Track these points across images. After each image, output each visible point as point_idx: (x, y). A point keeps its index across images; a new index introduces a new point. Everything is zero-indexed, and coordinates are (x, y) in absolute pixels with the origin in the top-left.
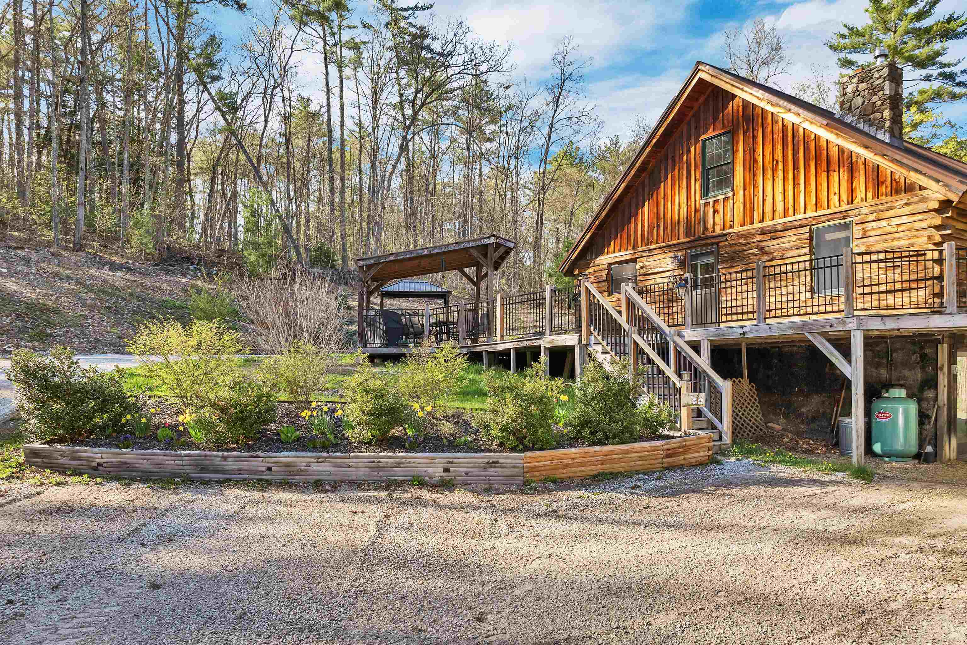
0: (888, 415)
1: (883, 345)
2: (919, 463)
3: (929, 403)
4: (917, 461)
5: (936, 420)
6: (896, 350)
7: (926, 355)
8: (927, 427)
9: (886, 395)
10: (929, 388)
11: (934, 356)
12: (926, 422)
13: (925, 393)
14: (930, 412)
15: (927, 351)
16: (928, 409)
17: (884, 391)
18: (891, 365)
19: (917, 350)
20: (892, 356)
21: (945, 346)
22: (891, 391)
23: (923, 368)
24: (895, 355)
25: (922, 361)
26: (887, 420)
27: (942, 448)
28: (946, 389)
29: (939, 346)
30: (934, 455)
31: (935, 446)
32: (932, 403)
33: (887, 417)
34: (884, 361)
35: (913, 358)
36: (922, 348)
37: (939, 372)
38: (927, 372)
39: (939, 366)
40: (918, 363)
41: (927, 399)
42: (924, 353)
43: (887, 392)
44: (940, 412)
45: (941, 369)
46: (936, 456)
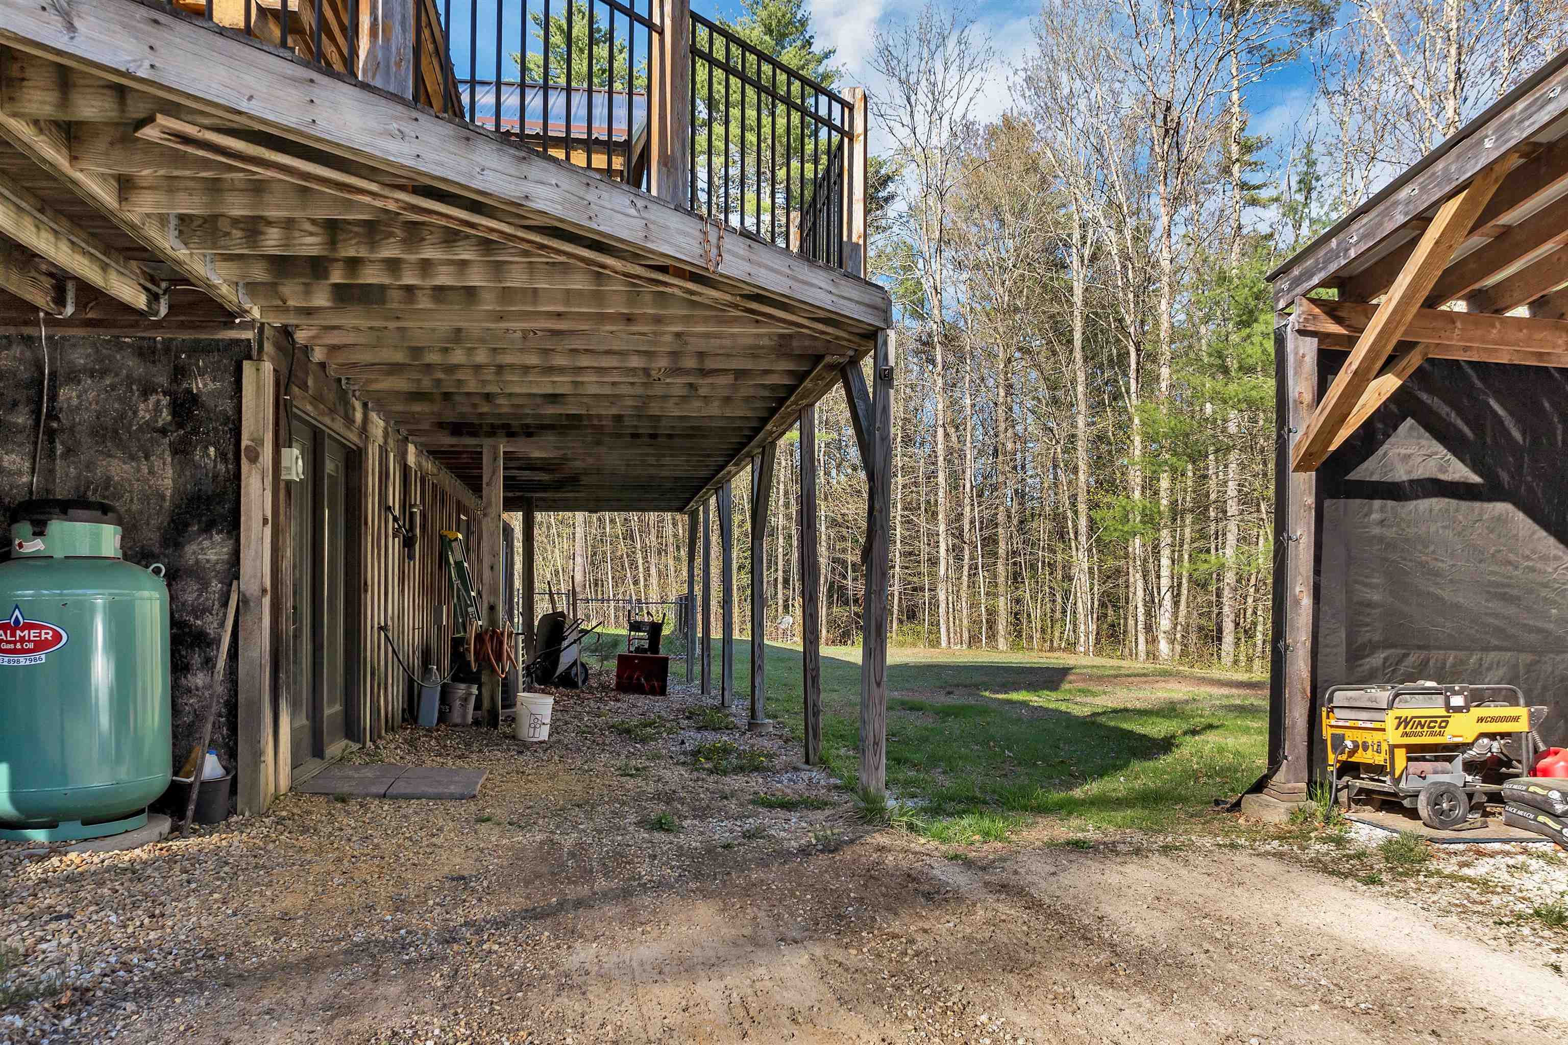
0: (48, 635)
1: (17, 350)
2: (177, 831)
3: (205, 585)
4: (165, 825)
5: (233, 654)
6: (73, 377)
7: (194, 399)
8: (199, 679)
9: (34, 546)
10: (207, 529)
11: (226, 405)
12: (196, 659)
13: (190, 549)
14: (209, 624)
15: (200, 385)
16: (200, 611)
17: (25, 528)
18: (51, 435)
19: (163, 380)
20: (53, 398)
21: (268, 367)
22: (57, 527)
23: (181, 451)
24: (64, 393)
25: (180, 426)
26: (42, 657)
27: (257, 755)
28: (268, 530)
29: (246, 365)
30: (225, 789)
31: (230, 755)
32: (216, 586)
33: (40, 646)
34: (21, 418)
35: (144, 412)
36: (180, 372)
37: (244, 461)
38: (197, 467)
39: (245, 443)
40: (163, 431)
41: (198, 573)
42: (189, 391)
43: (39, 533)
44: (247, 621)
45: (254, 458)
46: (233, 789)
